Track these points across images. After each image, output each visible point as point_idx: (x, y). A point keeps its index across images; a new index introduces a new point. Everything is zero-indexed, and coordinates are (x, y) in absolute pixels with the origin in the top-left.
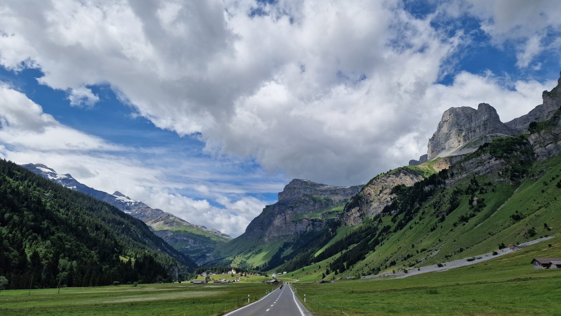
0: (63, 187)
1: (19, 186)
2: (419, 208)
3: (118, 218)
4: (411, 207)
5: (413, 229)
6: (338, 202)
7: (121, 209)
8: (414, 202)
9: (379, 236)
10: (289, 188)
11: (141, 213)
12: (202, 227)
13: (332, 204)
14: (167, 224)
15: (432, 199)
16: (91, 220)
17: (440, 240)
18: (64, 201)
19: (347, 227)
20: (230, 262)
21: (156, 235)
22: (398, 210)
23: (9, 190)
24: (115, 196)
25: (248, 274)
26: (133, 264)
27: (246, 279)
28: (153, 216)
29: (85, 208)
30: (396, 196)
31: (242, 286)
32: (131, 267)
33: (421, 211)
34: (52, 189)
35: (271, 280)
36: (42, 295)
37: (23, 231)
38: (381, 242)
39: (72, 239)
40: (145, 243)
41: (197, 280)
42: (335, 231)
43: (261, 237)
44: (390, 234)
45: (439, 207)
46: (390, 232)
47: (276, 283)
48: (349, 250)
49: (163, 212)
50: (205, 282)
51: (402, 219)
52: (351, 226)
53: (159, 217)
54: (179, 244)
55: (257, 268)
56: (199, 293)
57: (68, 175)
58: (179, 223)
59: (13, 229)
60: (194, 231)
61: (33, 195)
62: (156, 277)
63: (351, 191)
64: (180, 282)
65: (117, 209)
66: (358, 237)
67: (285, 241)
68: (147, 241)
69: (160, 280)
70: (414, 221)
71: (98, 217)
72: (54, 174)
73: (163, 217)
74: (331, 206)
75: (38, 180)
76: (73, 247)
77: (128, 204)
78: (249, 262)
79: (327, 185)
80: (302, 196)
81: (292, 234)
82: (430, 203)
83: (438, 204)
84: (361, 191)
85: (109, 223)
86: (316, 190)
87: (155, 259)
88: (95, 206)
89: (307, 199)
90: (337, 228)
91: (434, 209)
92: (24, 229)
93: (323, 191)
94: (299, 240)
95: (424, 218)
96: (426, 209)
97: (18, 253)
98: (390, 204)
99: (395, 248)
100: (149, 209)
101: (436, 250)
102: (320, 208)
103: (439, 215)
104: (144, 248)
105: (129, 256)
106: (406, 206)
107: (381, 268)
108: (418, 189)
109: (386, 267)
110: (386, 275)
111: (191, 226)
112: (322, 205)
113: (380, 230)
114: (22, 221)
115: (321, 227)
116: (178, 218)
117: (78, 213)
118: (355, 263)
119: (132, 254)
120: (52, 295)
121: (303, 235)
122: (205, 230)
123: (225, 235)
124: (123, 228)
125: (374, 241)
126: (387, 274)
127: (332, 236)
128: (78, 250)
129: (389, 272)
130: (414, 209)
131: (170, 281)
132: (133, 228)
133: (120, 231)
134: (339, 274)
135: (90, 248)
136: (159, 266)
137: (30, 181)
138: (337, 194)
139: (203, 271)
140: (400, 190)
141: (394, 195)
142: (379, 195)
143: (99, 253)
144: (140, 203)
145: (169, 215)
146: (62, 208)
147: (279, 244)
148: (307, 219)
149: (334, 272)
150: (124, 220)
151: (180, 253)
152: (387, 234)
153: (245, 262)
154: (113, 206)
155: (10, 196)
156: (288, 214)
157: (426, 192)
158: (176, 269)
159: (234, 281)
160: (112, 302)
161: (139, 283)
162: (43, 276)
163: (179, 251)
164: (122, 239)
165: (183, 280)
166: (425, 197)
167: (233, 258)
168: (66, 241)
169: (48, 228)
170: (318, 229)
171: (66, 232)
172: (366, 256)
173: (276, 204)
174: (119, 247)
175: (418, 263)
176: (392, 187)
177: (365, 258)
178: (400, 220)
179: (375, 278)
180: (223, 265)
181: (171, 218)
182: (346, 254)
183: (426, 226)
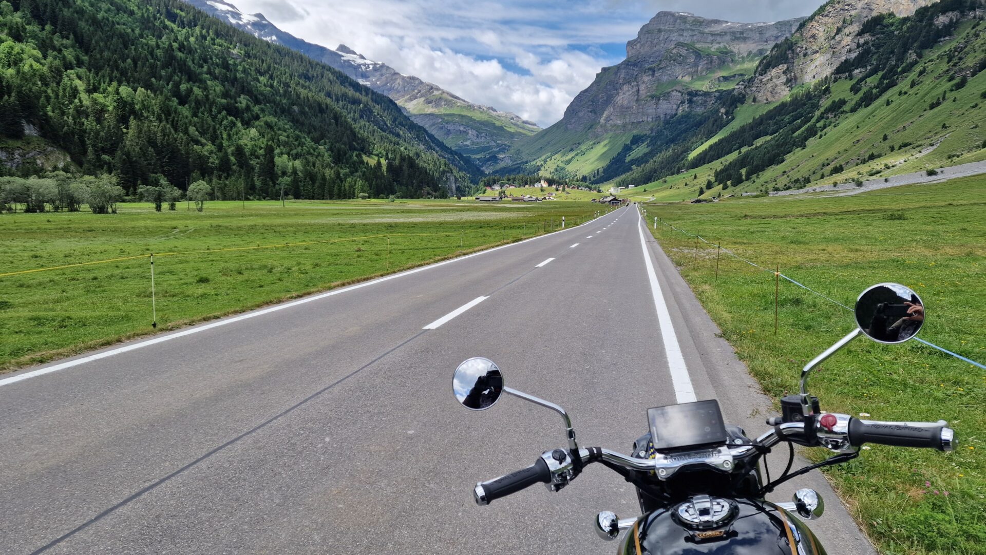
0: (256, 39)
1: (189, 37)
2: (915, 63)
3: (351, 92)
4: (897, 61)
5: (892, 105)
6: (745, 55)
7: (353, 77)
8: (905, 51)
9: (818, 121)
10: (648, 32)
11: (386, 84)
12: (489, 108)
13: (732, 61)
14: (430, 102)
15: (950, 41)
16: (310, 95)
17: (944, 126)
18: (263, 63)
19: (757, 104)
20: (539, 169)
21: (415, 122)
22: (869, 68)
23: (175, 45)
24: (340, 53)
25: (568, 187)
26: (384, 168)
27: (564, 194)
28: (406, 89)
29: (296, 74)
30: (870, 38)
31: (558, 206)
32: (382, 173)
33: (918, 69)
34: (240, 42)
35: (606, 197)
36: (262, 210)
37: (213, 113)
38: (821, 131)
39: (286, 127)
40: (398, 135)
41: (485, 195)
42: (732, 113)
43: (591, 127)
44: (842, 116)
45: (960, 59)
46: (842, 112)
47: (615, 201)
48: (754, 147)
49: (421, 83)
50: (498, 199)
51: (873, 85)
52: (765, 102)
53: (416, 91)
54: (452, 138)
55: (584, 179)
56: (488, 213)
57: (260, 16)
58: (450, 101)
59: (198, 109)
60: (477, 116)
61: (212, 52)
62: (422, 189)
63: (775, 33)
64: (459, 198)
65: (347, 77)
66: (775, 124)
67: (635, 132)
68: (401, 133)
69: (429, 194)
70: (898, 90)
71: (320, 91)
72: (237, 15)
73: (422, 92)
74: (731, 65)
75: (214, 27)
76: (291, 139)
77: (363, 68)
78: (570, 168)
79: (727, 22)
80: (672, 47)
81: (650, 119)
82: (941, 52)
83: (959, 53)
84: (796, 32)
85: (337, 100)
86: (703, 34)
87: (417, 161)
88: (311, 73)
89: (684, 52)
90: (736, 107)
91: (948, 62)
92: (214, 109)
93: (718, 34)
94: (661, 131)
95: (922, 82)
96: (931, 63)
97: (213, 147)
98: (853, 55)
99: (846, 143)
100: (397, 76)
101: (932, 145)
102: (708, 69)
103: (956, 75)
104: (398, 144)
105: (377, 155)
106: (888, 59)
107: (811, 179)
108: (921, 21)
109: (822, 177)
110: (818, 190)
111: (470, 107)
112: (711, 62)
113: (822, 110)
114: (207, 96)
115: (705, 107)
116: (448, 93)
117: (287, 83)
118: (763, 170)
119: (380, 153)
120: (276, 210)
121: (671, 122)
122: (495, 113)
123: (529, 124)
124: (361, 110)
125: (807, 130)
126: (820, 188)
127: (724, 122)
128: (299, 143)
129: (825, 185)
130: (904, 65)
131: (444, 196)
132: (377, 109)
133: (357, 115)
134: (731, 189)
135: (317, 141)
136: (425, 172)
137: (203, 27)
138: (745, 39)
139: (495, 182)
140: (882, 25)
141: (867, 37)
142: (833, 38)
143: (331, 149)
144: (383, 66)
145: (432, 88)
146: (262, 74)
147: (624, 138)
148: (680, 92)
149: (721, 186)
150: (360, 96)
151: (456, 153)
152: (835, 117)
153: (563, 169)
154: (340, 72)
155: (180, 54)
156: (644, 82)
157: (938, 27)
158: (452, 178)
159: (545, 198)
160: (361, 221)
161: (398, 198)
162: (258, 183)
163: (453, 149)
164: (363, 128)
165: (464, 196)
166: (932, 38)
167: (542, 163)
168: (279, 129)
169: (248, 108)
170: (699, 110)
171: (275, 114)
172: (786, 157)
173: (622, 64)
174: (360, 141)
175: (888, 168)
176: (866, 20)
177: (783, 161)
178: (868, 88)
179: (797, 195)
180: (526, 173)
181: (436, 93)
182: (747, 155)
183: (922, 99)
